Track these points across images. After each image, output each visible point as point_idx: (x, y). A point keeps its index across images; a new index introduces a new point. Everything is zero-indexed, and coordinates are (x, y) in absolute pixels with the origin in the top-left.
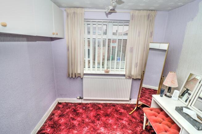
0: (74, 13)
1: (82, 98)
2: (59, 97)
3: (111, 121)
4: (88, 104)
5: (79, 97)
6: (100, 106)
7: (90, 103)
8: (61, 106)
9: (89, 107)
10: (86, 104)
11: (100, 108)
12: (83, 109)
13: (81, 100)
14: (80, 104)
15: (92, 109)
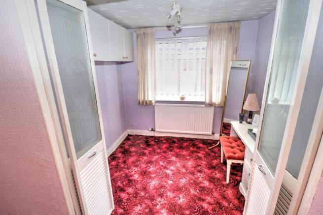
0: (144, 33)
1: (154, 131)
2: (129, 129)
3: (184, 153)
4: (161, 137)
5: (151, 129)
6: (175, 140)
7: (164, 137)
8: (131, 137)
9: (162, 140)
10: (159, 137)
11: (174, 142)
12: (155, 141)
13: (153, 132)
14: (152, 137)
15: (164, 142)
